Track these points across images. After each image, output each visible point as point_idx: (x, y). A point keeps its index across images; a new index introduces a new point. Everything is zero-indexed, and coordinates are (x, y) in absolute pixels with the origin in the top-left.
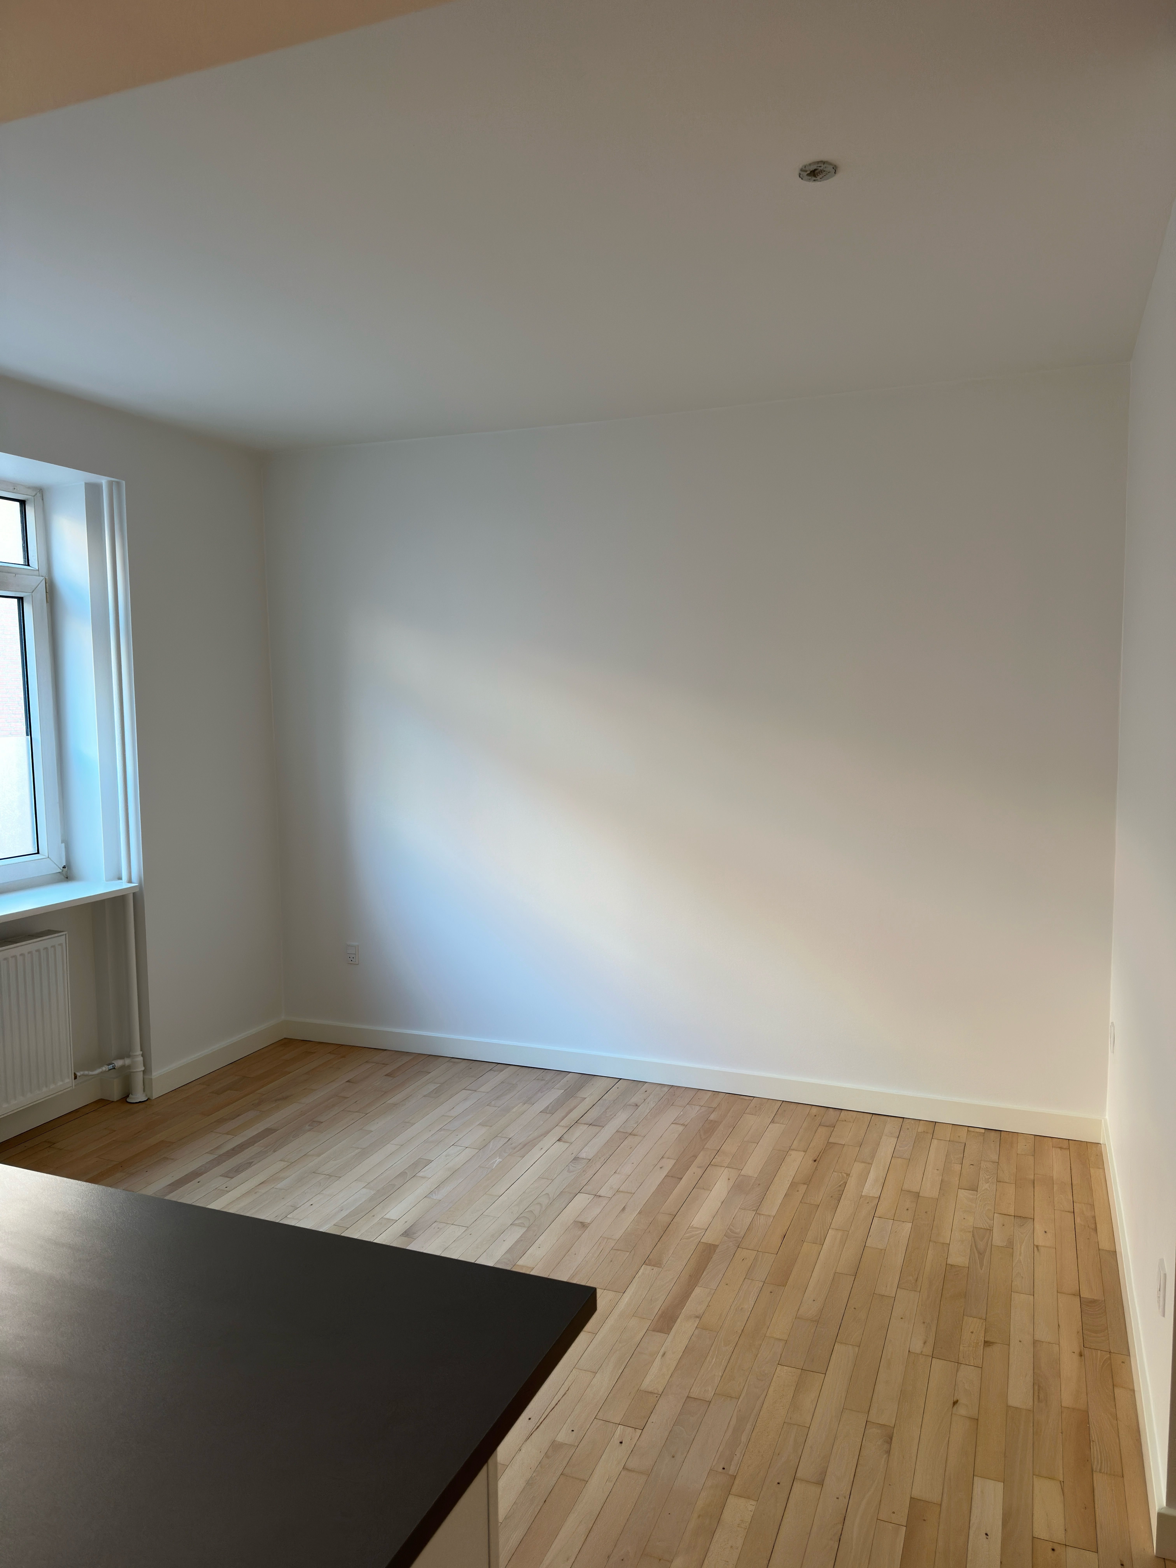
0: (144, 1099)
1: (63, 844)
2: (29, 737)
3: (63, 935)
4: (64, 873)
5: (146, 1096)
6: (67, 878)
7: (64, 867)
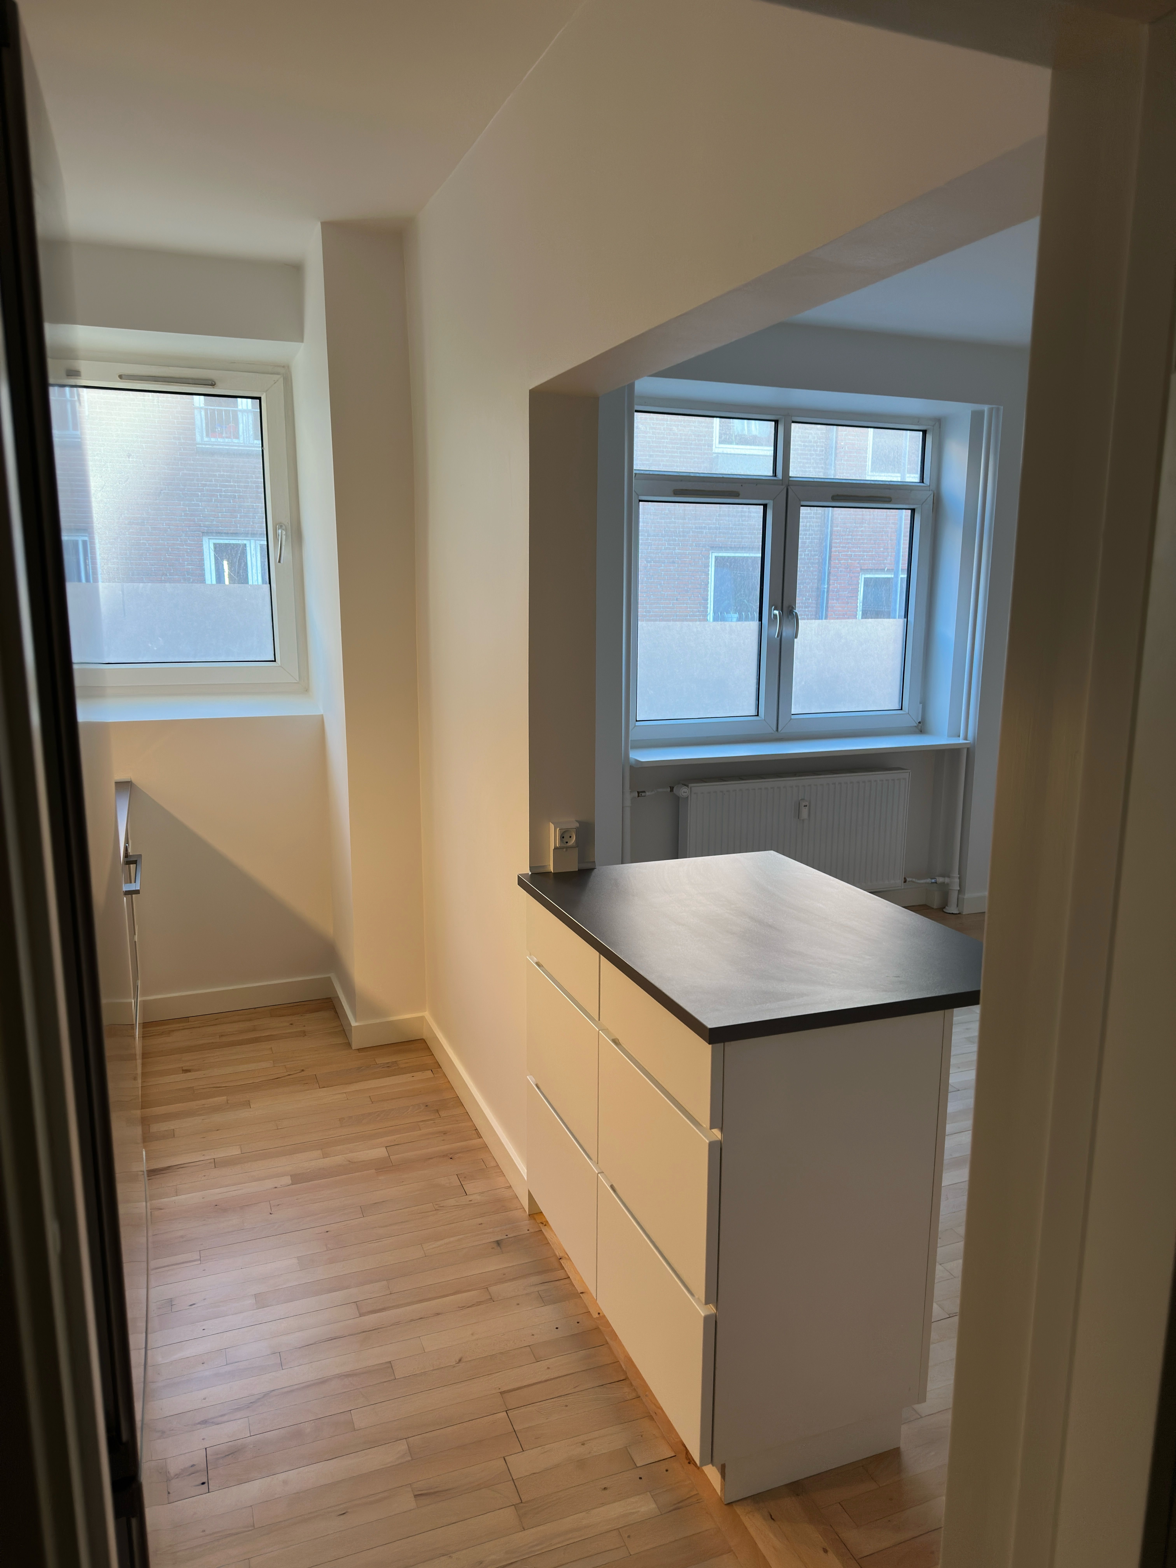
0: (958, 912)
1: (921, 705)
2: (906, 619)
3: (908, 772)
4: (919, 727)
5: (959, 910)
6: (921, 731)
7: (920, 723)
